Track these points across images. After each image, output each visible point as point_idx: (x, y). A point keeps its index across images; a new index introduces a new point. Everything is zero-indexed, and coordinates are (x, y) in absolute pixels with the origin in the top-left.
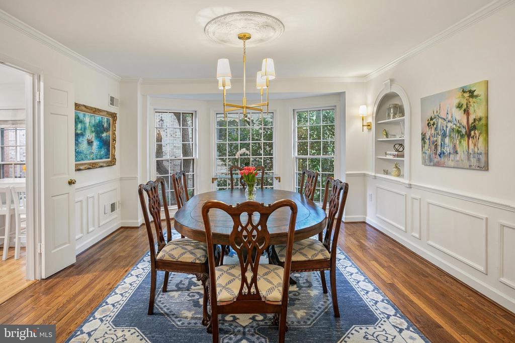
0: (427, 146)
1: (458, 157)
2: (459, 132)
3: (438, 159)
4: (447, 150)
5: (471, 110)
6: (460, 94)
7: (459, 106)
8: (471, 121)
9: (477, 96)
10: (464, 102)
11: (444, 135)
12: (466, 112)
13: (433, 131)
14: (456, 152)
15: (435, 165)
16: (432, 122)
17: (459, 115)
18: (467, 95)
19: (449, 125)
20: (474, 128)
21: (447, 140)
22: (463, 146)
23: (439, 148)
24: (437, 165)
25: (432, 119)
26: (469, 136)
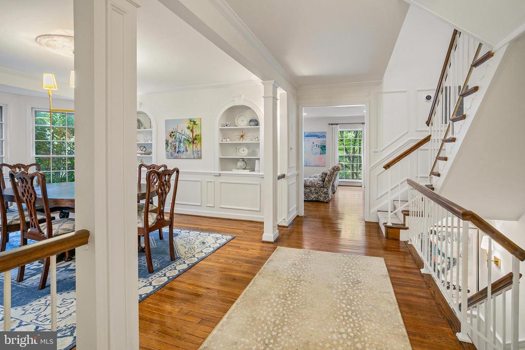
0: (169, 147)
1: (188, 153)
2: (188, 141)
3: (176, 154)
4: (182, 149)
5: (194, 131)
6: (189, 121)
7: (189, 128)
8: (194, 136)
9: (197, 124)
10: (191, 126)
11: (180, 142)
12: (192, 131)
13: (173, 139)
14: (187, 151)
15: (174, 158)
16: (173, 134)
17: (188, 132)
18: (192, 123)
19: (183, 137)
20: (196, 139)
21: (182, 144)
22: (190, 148)
23: (177, 149)
24: (176, 158)
25: (172, 133)
26: (193, 143)
